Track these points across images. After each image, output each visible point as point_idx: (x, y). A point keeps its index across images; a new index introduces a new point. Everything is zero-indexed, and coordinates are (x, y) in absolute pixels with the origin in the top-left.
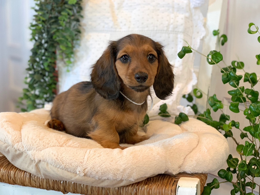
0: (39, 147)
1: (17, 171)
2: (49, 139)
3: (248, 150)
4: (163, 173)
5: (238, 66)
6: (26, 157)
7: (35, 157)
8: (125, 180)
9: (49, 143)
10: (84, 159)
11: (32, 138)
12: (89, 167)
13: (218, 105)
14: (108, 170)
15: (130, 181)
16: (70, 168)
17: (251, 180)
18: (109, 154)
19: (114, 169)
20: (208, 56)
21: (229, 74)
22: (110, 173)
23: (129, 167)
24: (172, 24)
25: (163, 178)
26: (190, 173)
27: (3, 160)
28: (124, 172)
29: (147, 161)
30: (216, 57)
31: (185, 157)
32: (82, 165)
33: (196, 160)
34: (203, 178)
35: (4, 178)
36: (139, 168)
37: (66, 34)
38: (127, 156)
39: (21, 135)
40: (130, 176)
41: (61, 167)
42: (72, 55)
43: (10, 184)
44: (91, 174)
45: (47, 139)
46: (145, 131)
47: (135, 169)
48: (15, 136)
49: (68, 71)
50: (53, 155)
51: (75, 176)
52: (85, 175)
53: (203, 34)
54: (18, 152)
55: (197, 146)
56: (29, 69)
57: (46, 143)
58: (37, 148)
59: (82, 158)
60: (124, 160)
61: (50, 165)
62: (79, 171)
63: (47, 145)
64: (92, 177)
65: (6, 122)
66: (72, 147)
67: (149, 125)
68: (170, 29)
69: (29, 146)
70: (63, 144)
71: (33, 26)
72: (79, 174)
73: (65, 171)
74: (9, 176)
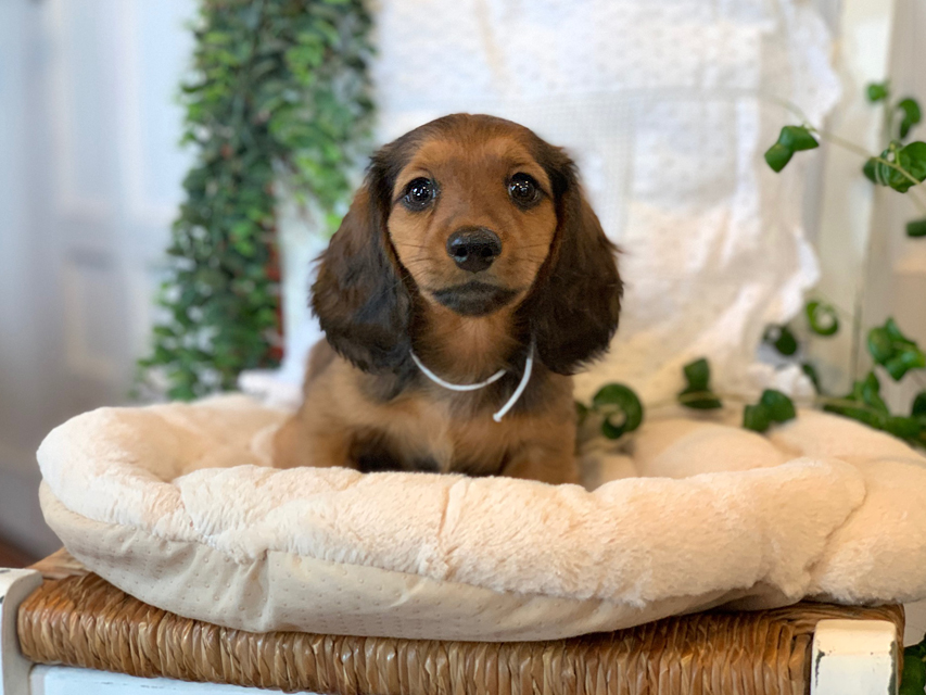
0: (257, 509)
1: (163, 622)
6: (206, 559)
8: (610, 599)
9: (293, 487)
12: (468, 543)
14: (543, 553)
15: (627, 605)
16: (389, 553)
19: (570, 551)
22: (552, 564)
32: (437, 535)
35: (111, 652)
40: (627, 584)
41: (354, 553)
43: (134, 674)
44: (475, 568)
47: (647, 555)
51: (412, 584)
52: (451, 575)
54: (171, 551)
58: (247, 512)
60: (607, 519)
62: (429, 560)
64: (480, 586)
72: (428, 569)
73: (370, 568)
74: (129, 643)
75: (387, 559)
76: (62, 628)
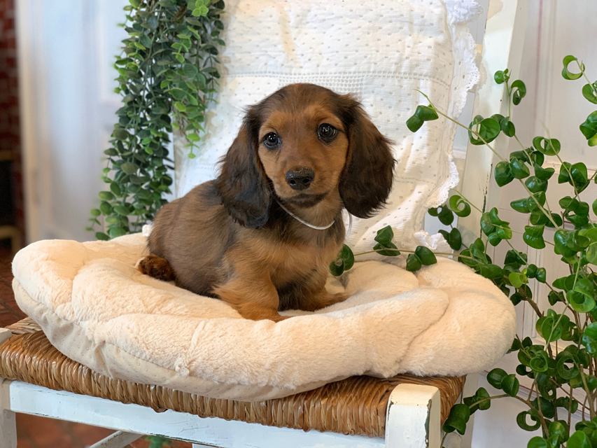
1: (65, 362)
2: (127, 298)
3: (553, 328)
4: (361, 373)
5: (547, 149)
6: (78, 333)
7: (96, 335)
8: (277, 386)
9: (125, 304)
10: (190, 340)
11: (92, 295)
12: (200, 358)
13: (500, 230)
14: (238, 365)
15: (286, 388)
16: (161, 358)
17: (567, 393)
18: (243, 331)
19: (252, 363)
20: (471, 126)
21: (511, 165)
22: (243, 370)
23: (283, 360)
24: (407, 58)
25: (363, 384)
26: (420, 375)
27: (39, 340)
28: (273, 369)
29: (324, 348)
30: (488, 128)
31: (411, 342)
32: (186, 354)
33: (433, 349)
34: (452, 386)
35: (39, 376)
36: (305, 362)
37: (189, 80)
38: (281, 335)
39: (72, 288)
40: (285, 378)
41: (144, 355)
42: (202, 124)
43: (50, 388)
44: (204, 372)
45: (122, 296)
46: (344, 283)
47: (296, 364)
48: (59, 290)
49: (192, 156)
50: (129, 330)
51: (172, 375)
52: (191, 374)
53: (475, 80)
54: (63, 323)
55: (440, 318)
56: (112, 152)
57: (118, 305)
58: (100, 314)
59: (186, 338)
60: (275, 344)
61: (123, 351)
62: (180, 366)
63: (121, 309)
64: (207, 380)
65: (47, 260)
66: (172, 315)
67: (353, 271)
68: (403, 70)
69: (84, 311)
70: (155, 307)
71: (120, 62)
72: (179, 370)
73: (151, 364)
74: (47, 371)
75: (160, 362)
76: (16, 362)
